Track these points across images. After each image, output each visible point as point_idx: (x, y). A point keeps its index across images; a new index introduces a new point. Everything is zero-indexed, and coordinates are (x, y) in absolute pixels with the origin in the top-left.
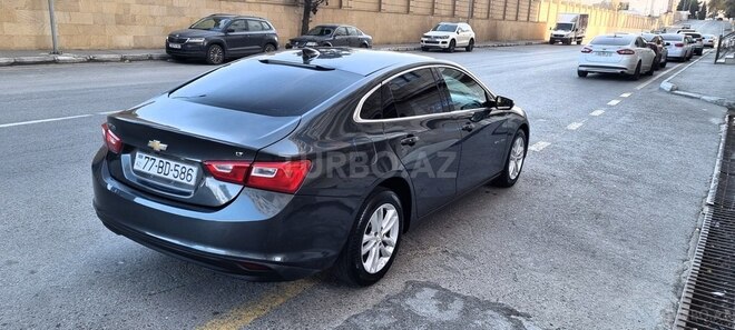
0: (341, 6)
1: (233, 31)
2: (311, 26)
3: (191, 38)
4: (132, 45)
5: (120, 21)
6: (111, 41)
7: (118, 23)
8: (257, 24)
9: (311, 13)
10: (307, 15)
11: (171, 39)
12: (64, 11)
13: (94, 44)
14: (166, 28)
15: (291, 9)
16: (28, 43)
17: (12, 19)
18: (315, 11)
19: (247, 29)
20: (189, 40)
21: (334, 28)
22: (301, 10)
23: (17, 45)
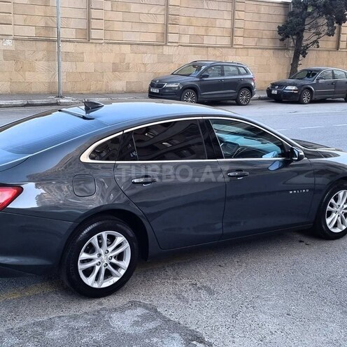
0: (338, 48)
1: (207, 76)
2: (299, 69)
3: (168, 83)
4: (125, 89)
5: (115, 68)
6: (107, 86)
7: (114, 71)
8: (234, 69)
9: (301, 56)
10: (296, 58)
11: (152, 85)
12: (71, 61)
13: (93, 88)
14: (155, 73)
15: (281, 53)
16: (42, 88)
17: (32, 69)
18: (304, 55)
19: (223, 74)
20: (166, 85)
21: (319, 71)
22: (291, 53)
23: (34, 90)
